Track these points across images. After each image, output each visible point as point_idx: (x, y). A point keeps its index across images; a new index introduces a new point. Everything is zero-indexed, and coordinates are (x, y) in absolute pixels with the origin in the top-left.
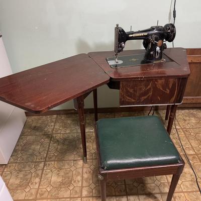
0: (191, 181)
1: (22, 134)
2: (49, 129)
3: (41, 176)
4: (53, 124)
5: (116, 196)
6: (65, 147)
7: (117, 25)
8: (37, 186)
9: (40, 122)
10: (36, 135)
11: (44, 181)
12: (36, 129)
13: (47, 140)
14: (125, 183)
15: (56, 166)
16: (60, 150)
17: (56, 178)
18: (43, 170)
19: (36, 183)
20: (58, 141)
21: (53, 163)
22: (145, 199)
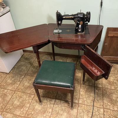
0: (92, 100)
1: (20, 60)
2: (32, 60)
3: (21, 82)
4: (35, 58)
5: (50, 98)
6: (36, 70)
7: (57, 11)
8: (18, 85)
9: (30, 56)
10: (25, 62)
11: (22, 84)
12: (26, 59)
13: (30, 66)
14: (57, 93)
15: (29, 78)
16: (34, 71)
17: (27, 84)
18: (23, 79)
19: (18, 84)
20: (34, 67)
21: (28, 76)
22: (64, 103)
